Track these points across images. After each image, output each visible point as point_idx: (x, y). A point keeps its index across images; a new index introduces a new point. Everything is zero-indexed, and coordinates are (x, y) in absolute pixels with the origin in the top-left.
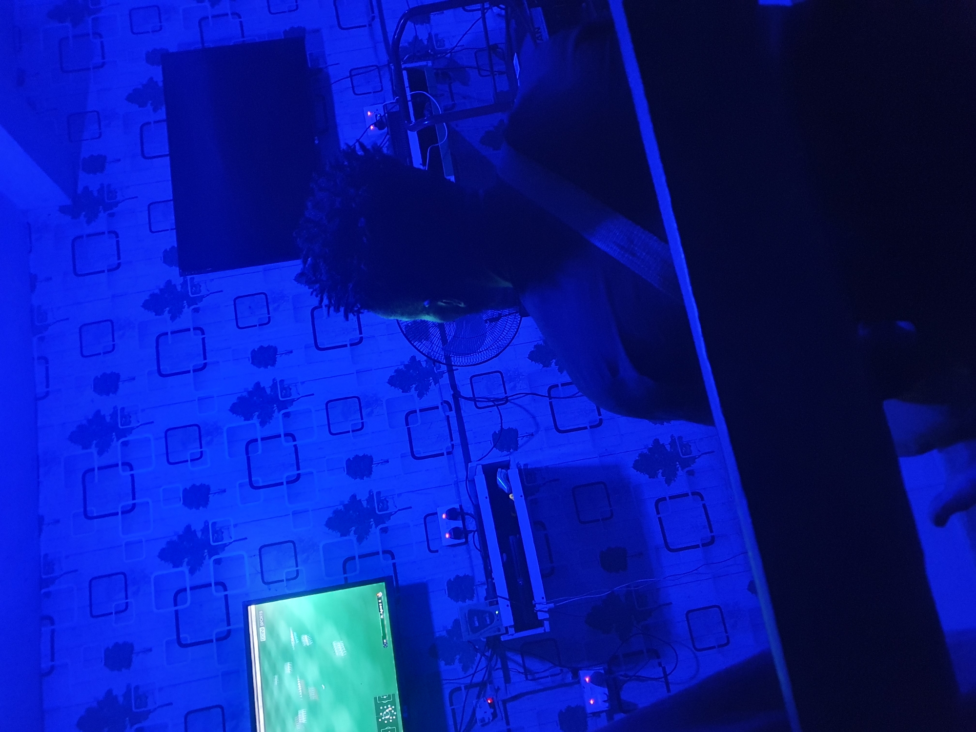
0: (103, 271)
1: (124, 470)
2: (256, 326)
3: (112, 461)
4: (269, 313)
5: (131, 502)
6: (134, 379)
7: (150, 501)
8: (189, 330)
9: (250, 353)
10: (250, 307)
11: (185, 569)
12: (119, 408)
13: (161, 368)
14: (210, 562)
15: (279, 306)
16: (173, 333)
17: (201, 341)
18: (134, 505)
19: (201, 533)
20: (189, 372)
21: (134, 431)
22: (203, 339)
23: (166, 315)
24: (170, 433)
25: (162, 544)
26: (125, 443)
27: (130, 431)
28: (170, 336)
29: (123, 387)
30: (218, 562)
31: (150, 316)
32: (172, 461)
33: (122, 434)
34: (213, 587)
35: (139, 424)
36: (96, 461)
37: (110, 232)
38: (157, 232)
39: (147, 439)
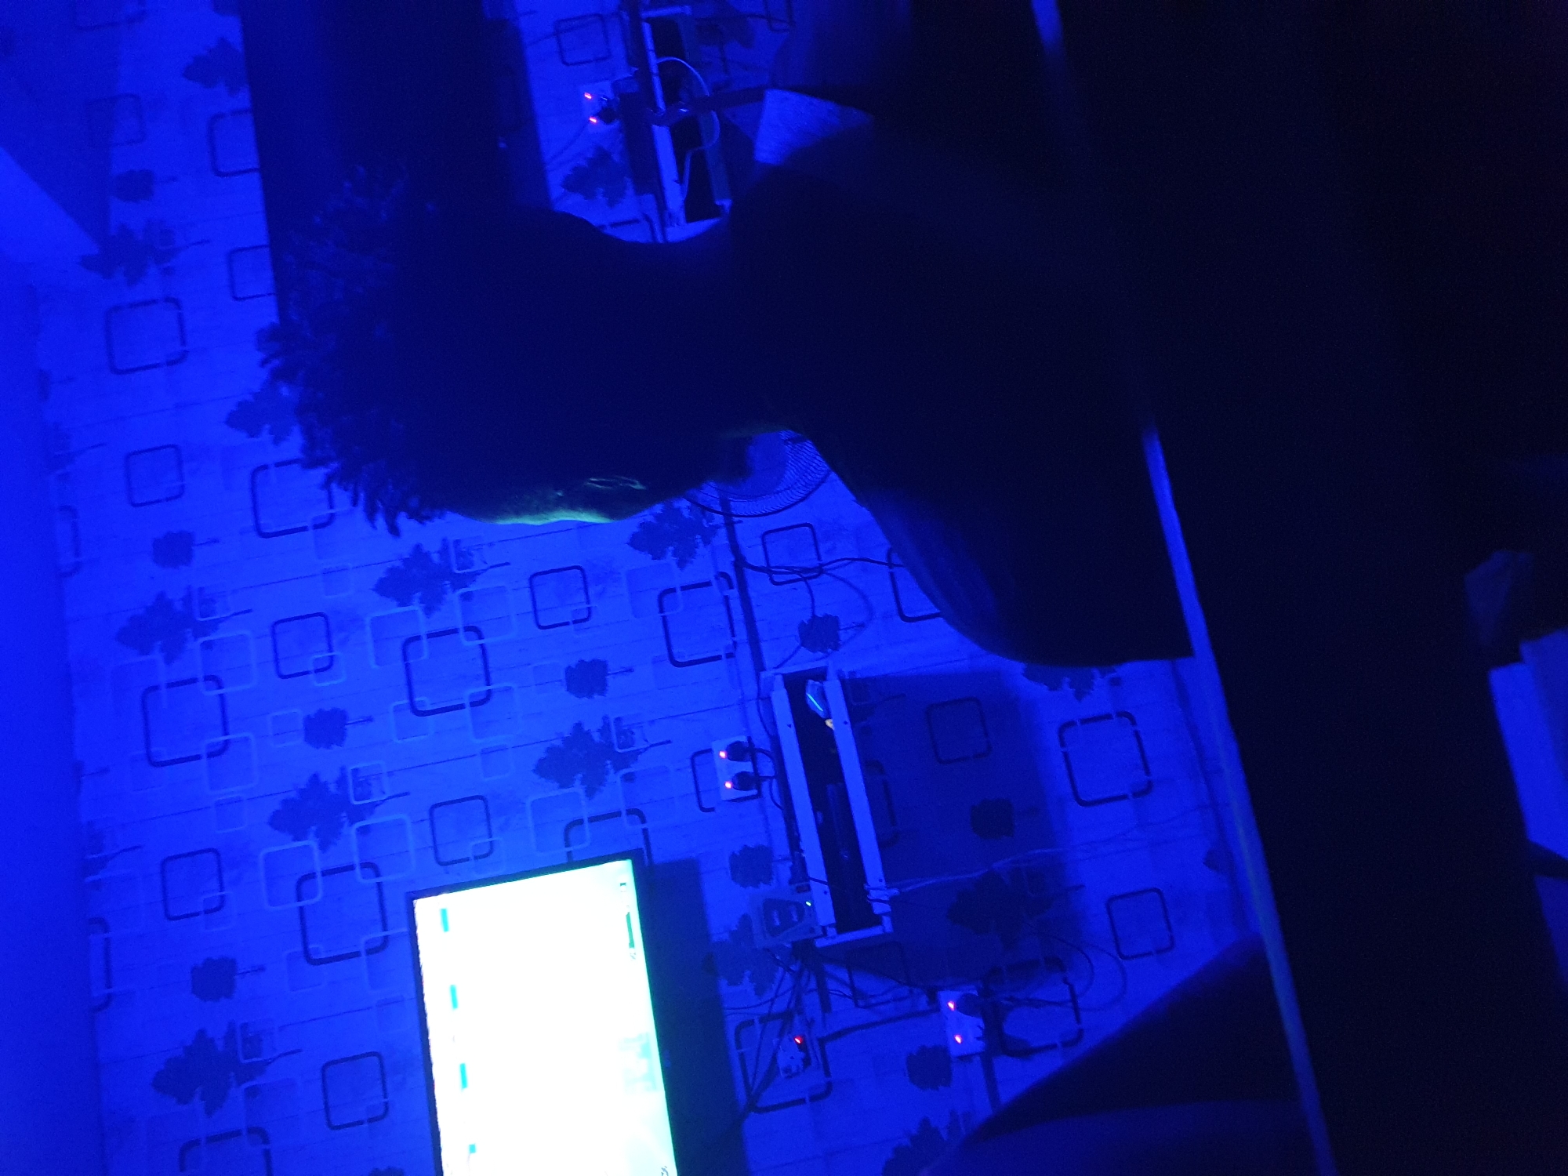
0: (159, 365)
1: (206, 688)
3: (188, 675)
5: (222, 738)
6: (217, 541)
7: (251, 737)
11: (312, 842)
12: (195, 589)
13: (262, 522)
14: (350, 831)
16: (278, 465)
18: (227, 744)
19: (334, 786)
20: (306, 529)
21: (222, 625)
23: (265, 436)
24: (279, 628)
25: (275, 805)
26: (208, 646)
27: (214, 625)
28: (272, 471)
29: (200, 554)
30: (364, 831)
31: (239, 438)
32: (285, 672)
33: (202, 630)
34: (358, 870)
35: (229, 614)
36: (163, 674)
37: (167, 299)
38: (244, 299)
39: (243, 638)
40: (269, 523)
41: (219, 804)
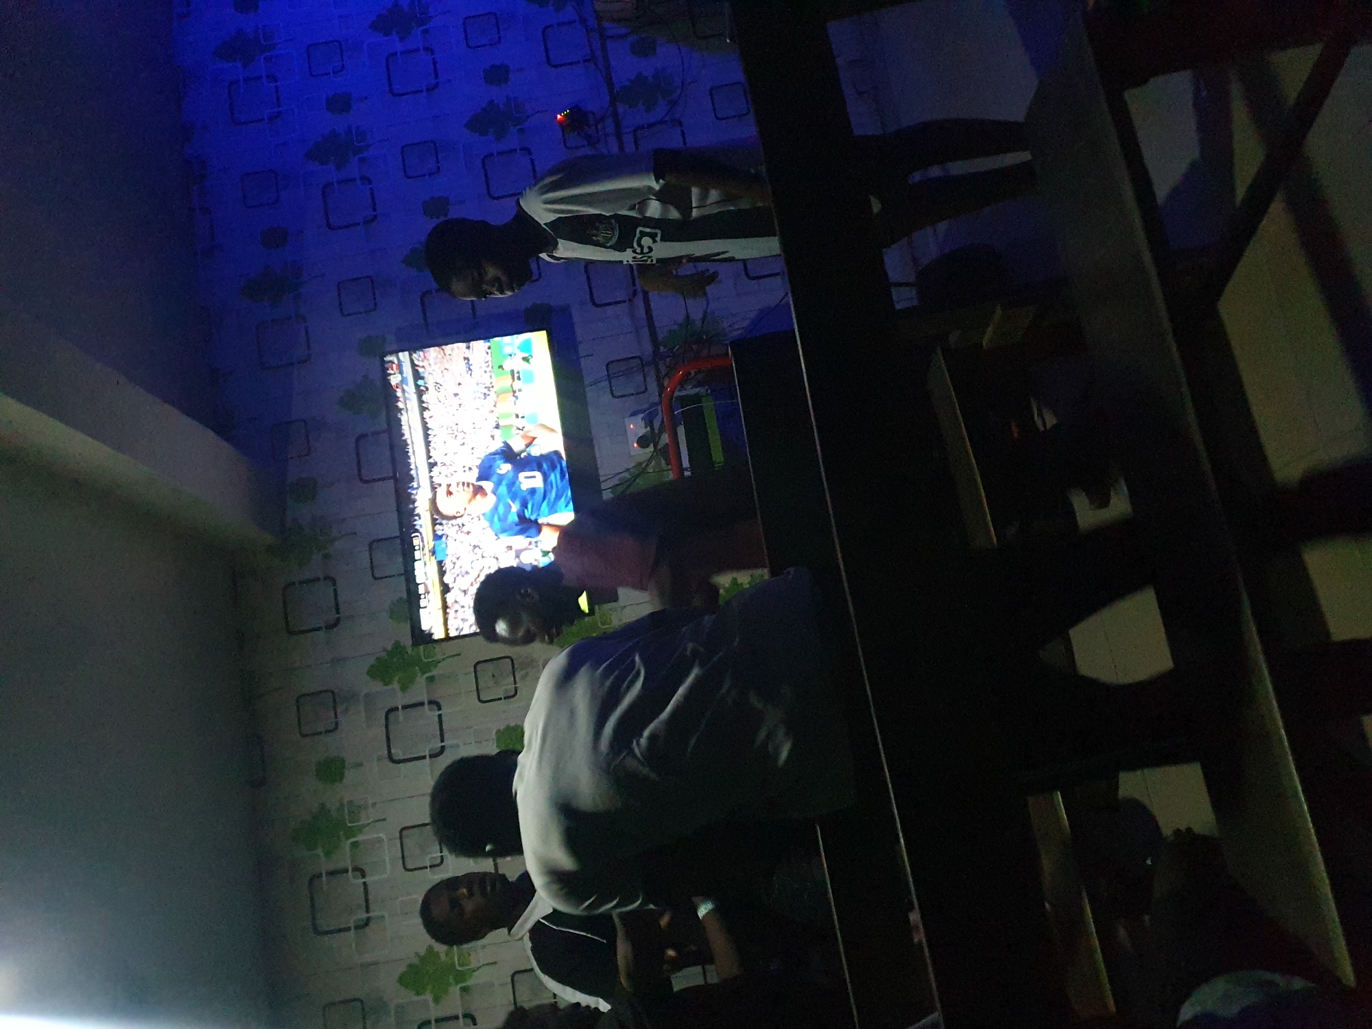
0: (319, 629)
1: (354, 877)
2: (500, 699)
3: (341, 865)
4: (515, 682)
5: (365, 916)
6: (361, 765)
7: (386, 914)
8: (422, 704)
9: (494, 732)
10: (493, 676)
11: (428, 997)
12: (345, 801)
13: (393, 751)
14: (455, 990)
15: (527, 673)
16: (405, 707)
17: (437, 719)
18: (368, 919)
19: (444, 955)
20: (424, 757)
21: (365, 830)
22: (440, 716)
23: (396, 685)
24: (405, 833)
25: (402, 968)
26: (355, 845)
27: (360, 829)
28: (400, 712)
29: (350, 775)
30: (465, 990)
31: (377, 686)
32: (409, 867)
33: (351, 833)
34: (461, 1020)
35: (370, 821)
36: (325, 866)
37: (326, 578)
38: (382, 578)
39: (380, 841)
40: (397, 752)
41: (362, 965)
